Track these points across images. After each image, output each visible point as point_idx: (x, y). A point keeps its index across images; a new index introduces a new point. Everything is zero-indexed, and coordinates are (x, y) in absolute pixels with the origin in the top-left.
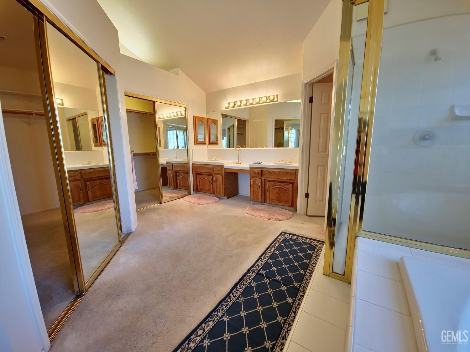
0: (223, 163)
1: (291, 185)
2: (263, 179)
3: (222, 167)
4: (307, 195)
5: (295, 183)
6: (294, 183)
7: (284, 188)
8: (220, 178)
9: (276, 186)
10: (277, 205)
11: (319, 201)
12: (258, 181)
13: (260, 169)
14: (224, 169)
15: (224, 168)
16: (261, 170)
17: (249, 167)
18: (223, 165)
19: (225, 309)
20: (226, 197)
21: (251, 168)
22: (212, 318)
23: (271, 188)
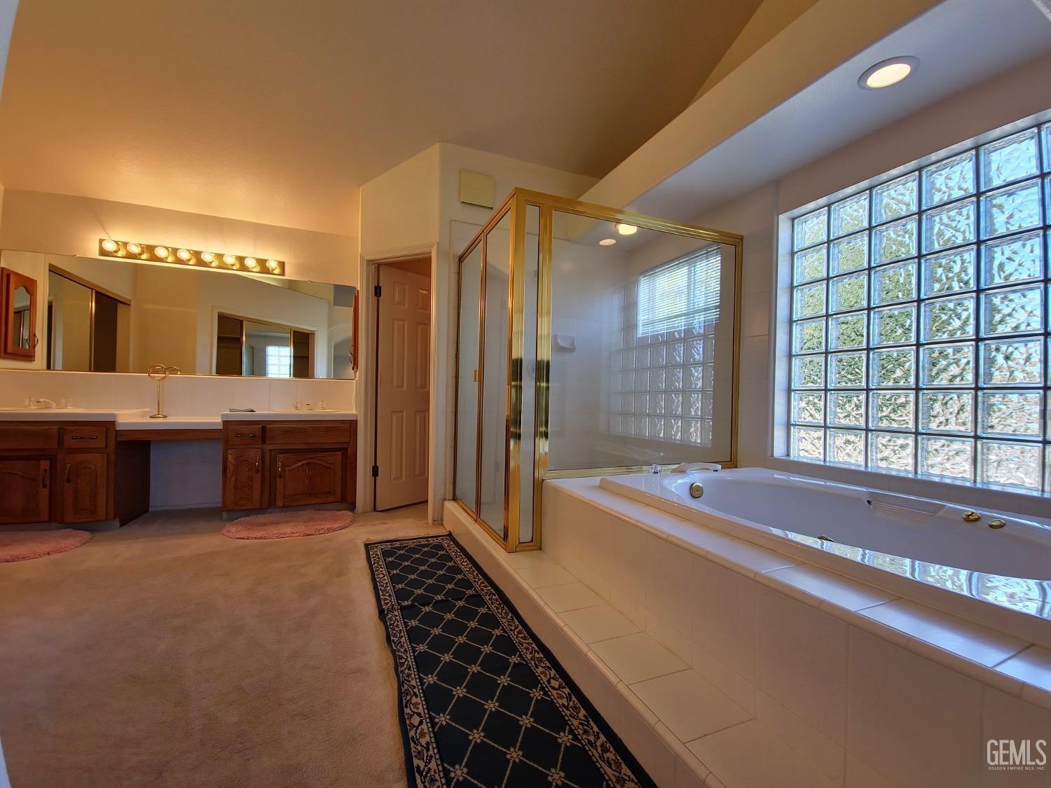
0: (114, 415)
1: (339, 454)
2: (268, 447)
3: (107, 426)
4: (375, 472)
5: (349, 450)
6: (346, 449)
7: (323, 464)
8: (97, 462)
9: (304, 462)
10: (306, 506)
11: (395, 479)
12: (254, 454)
13: (257, 424)
14: (117, 431)
15: (118, 429)
16: (263, 427)
17: (220, 421)
18: (114, 422)
19: (413, 673)
20: (117, 523)
21: (225, 423)
22: (407, 695)
23: (287, 469)
